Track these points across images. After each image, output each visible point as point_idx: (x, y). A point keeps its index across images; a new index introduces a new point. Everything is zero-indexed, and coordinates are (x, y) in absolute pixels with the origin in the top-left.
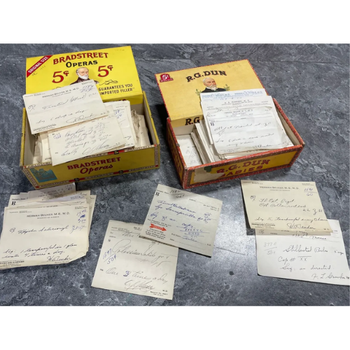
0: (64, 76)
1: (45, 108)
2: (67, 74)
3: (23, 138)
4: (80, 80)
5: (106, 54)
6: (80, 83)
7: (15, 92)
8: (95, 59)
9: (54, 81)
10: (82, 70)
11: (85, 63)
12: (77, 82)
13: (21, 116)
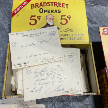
0: (37, 20)
1: (22, 46)
2: (39, 19)
3: (6, 70)
4: (48, 25)
5: (67, 5)
6: (48, 28)
7: (5, 17)
8: (59, 8)
9: (30, 24)
10: (49, 17)
11: (52, 11)
12: (45, 27)
13: (6, 51)
